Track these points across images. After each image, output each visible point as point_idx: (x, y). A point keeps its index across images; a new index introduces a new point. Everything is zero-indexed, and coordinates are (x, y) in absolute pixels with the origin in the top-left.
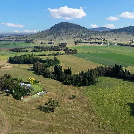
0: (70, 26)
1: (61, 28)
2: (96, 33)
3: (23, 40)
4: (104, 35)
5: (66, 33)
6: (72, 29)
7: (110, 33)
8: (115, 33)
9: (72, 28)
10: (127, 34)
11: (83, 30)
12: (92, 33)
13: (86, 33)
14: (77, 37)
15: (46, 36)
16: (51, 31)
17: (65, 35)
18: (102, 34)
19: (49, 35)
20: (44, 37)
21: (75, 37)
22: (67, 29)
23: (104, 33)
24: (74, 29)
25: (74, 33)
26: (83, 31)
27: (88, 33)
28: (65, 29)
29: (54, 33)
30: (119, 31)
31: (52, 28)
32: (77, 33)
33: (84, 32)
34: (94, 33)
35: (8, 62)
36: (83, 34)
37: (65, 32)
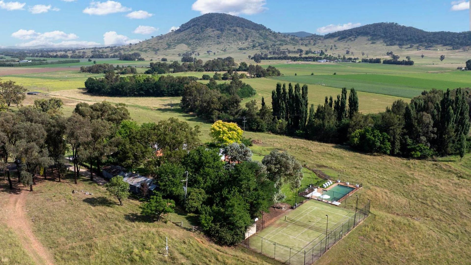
0: (228, 24)
1: (207, 27)
2: (293, 39)
3: (113, 54)
4: (314, 44)
5: (220, 40)
6: (235, 31)
7: (327, 40)
8: (339, 40)
9: (235, 28)
10: (370, 42)
11: (261, 31)
12: (284, 41)
13: (270, 40)
14: (248, 48)
15: (169, 46)
16: (182, 34)
17: (218, 44)
18: (309, 42)
19: (178, 43)
20: (166, 49)
21: (244, 49)
22: (222, 30)
23: (312, 41)
24: (239, 30)
25: (240, 39)
26: (260, 35)
27: (275, 40)
28: (218, 30)
29: (191, 39)
30: (349, 36)
31: (184, 28)
32: (246, 39)
33: (265, 37)
34: (288, 39)
35: (84, 93)
36: (261, 41)
37: (218, 37)
